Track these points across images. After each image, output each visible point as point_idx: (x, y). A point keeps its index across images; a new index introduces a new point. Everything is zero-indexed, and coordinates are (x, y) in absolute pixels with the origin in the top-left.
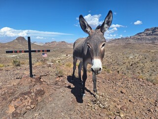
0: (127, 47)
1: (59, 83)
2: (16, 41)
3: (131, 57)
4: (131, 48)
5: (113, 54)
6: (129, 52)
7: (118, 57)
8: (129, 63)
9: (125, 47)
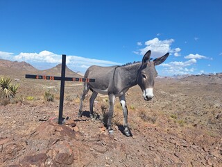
0: (210, 88)
1: (105, 140)
2: (56, 69)
3: (217, 105)
4: (217, 91)
5: (187, 97)
6: (214, 96)
7: (196, 102)
8: (213, 113)
9: (207, 89)
